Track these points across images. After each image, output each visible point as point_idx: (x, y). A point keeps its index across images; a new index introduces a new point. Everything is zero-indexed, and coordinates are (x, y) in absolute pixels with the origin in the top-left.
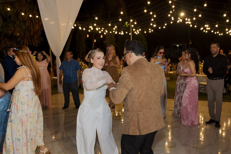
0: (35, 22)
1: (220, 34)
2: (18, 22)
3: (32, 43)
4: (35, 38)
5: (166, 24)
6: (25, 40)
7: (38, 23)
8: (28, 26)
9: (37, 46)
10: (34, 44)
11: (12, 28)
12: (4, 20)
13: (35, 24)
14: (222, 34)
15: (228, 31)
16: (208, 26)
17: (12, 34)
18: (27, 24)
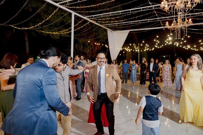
1: (196, 50)
2: (89, 47)
5: (163, 46)
6: (90, 55)
8: (92, 49)
11: (87, 49)
12: (83, 46)
14: (198, 50)
15: (202, 48)
16: (189, 46)
17: (86, 52)
18: (92, 47)
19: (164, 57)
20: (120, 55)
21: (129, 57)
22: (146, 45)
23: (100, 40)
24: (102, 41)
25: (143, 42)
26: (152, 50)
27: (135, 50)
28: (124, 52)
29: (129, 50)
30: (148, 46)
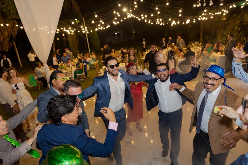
0: (3, 30)
3: (3, 48)
4: (5, 44)
7: (6, 30)
9: (7, 51)
10: (5, 49)
13: (4, 31)
19: (116, 34)
20: (58, 39)
21: (73, 41)
22: (101, 21)
23: (10, 15)
24: (16, 17)
25: (96, 16)
26: (107, 28)
27: (81, 31)
28: (63, 35)
29: (71, 32)
30: (103, 23)
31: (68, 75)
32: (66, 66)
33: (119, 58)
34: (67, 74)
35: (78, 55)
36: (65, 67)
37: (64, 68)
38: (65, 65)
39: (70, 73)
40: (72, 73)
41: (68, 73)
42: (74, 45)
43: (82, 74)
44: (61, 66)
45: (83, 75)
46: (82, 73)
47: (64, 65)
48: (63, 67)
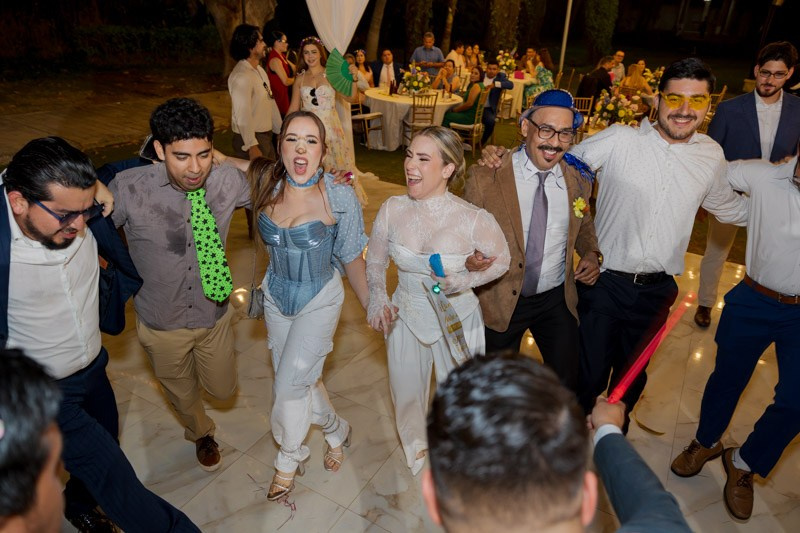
31: (417, 116)
32: (425, 85)
33: (628, 98)
34: (414, 114)
35: (501, 52)
36: (421, 85)
37: (417, 88)
38: (424, 77)
39: (428, 111)
40: (433, 115)
41: (419, 110)
42: (506, 15)
43: (471, 126)
44: (409, 78)
45: (472, 130)
46: (473, 123)
47: (420, 76)
48: (415, 84)
